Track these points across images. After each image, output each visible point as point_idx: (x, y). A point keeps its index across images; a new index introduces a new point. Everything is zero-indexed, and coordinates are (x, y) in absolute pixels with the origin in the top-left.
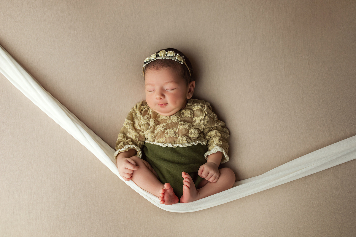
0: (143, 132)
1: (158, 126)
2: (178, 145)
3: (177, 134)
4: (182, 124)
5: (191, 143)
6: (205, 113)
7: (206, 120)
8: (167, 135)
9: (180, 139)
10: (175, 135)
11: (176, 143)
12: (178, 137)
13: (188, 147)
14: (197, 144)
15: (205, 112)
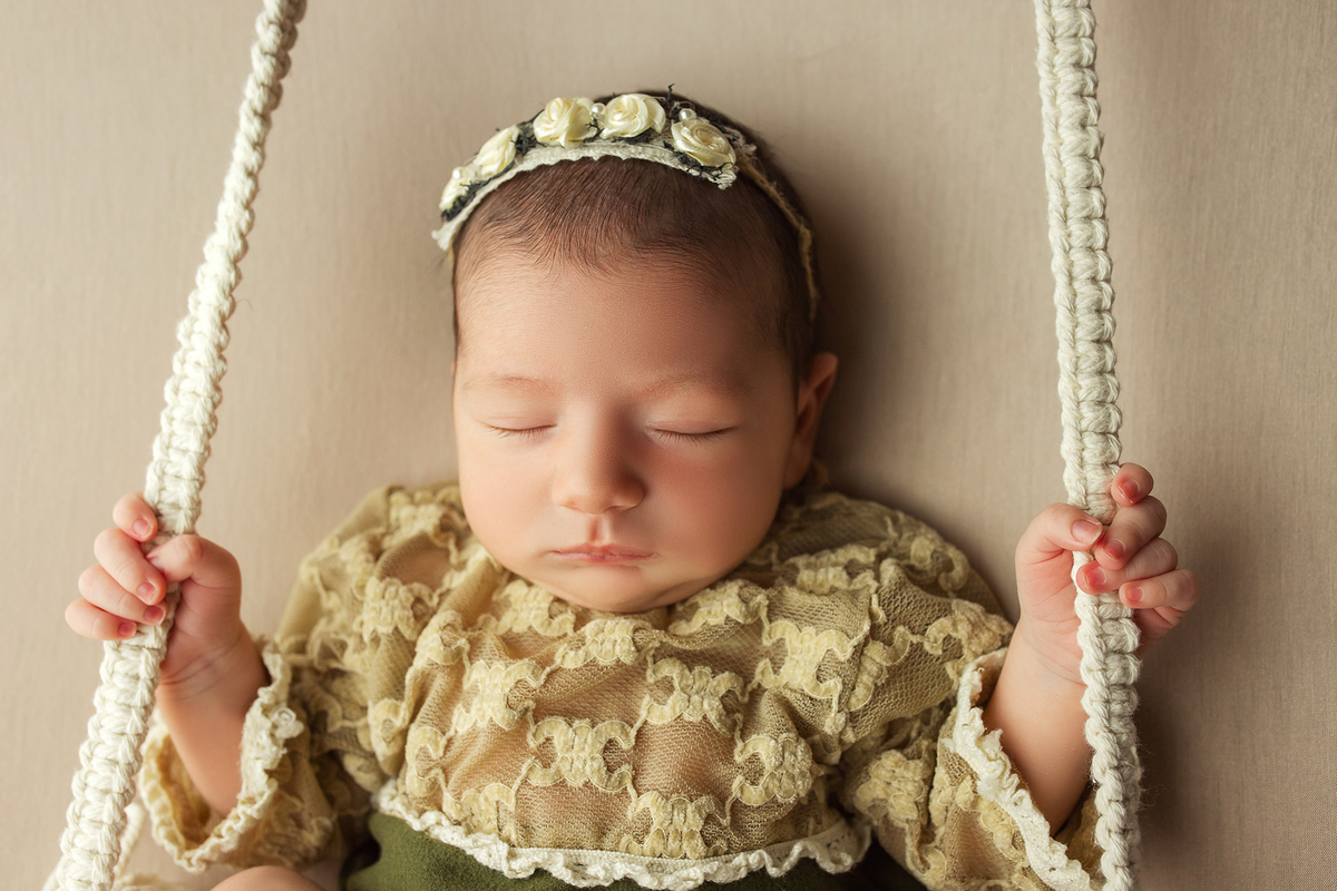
3: (626, 768)
4: (668, 686)
5: (740, 859)
6: (872, 616)
7: (865, 678)
8: (545, 765)
9: (645, 815)
10: (610, 770)
11: (608, 841)
12: (631, 791)
14: (787, 865)
15: (875, 606)
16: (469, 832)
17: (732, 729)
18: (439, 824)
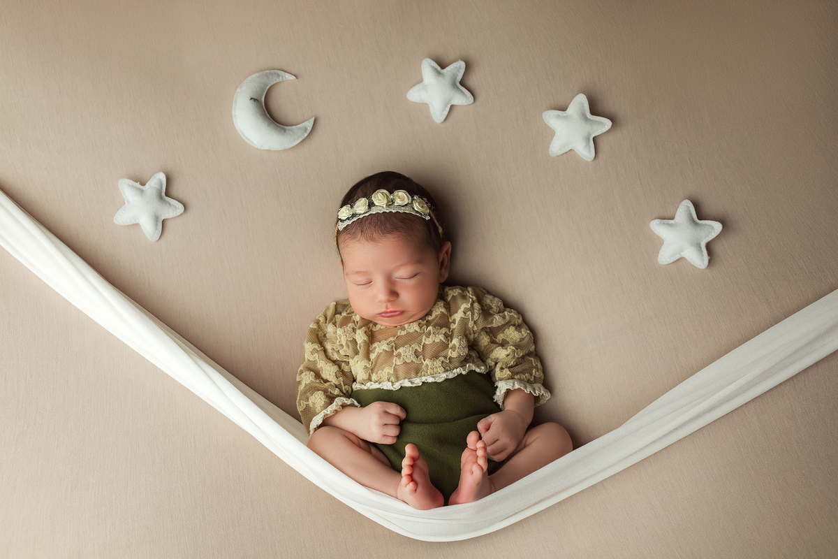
0: (348, 363)
1: (376, 345)
2: (424, 379)
3: (421, 357)
4: (429, 333)
5: (455, 372)
6: (471, 298)
7: (476, 312)
8: (400, 358)
9: (427, 365)
10: (417, 357)
11: (419, 375)
12: (423, 361)
13: (447, 380)
14: (467, 371)
16: (380, 383)
17: (448, 341)
18: (371, 385)
